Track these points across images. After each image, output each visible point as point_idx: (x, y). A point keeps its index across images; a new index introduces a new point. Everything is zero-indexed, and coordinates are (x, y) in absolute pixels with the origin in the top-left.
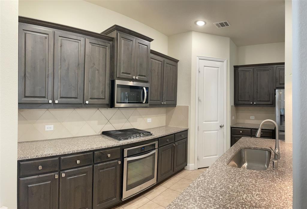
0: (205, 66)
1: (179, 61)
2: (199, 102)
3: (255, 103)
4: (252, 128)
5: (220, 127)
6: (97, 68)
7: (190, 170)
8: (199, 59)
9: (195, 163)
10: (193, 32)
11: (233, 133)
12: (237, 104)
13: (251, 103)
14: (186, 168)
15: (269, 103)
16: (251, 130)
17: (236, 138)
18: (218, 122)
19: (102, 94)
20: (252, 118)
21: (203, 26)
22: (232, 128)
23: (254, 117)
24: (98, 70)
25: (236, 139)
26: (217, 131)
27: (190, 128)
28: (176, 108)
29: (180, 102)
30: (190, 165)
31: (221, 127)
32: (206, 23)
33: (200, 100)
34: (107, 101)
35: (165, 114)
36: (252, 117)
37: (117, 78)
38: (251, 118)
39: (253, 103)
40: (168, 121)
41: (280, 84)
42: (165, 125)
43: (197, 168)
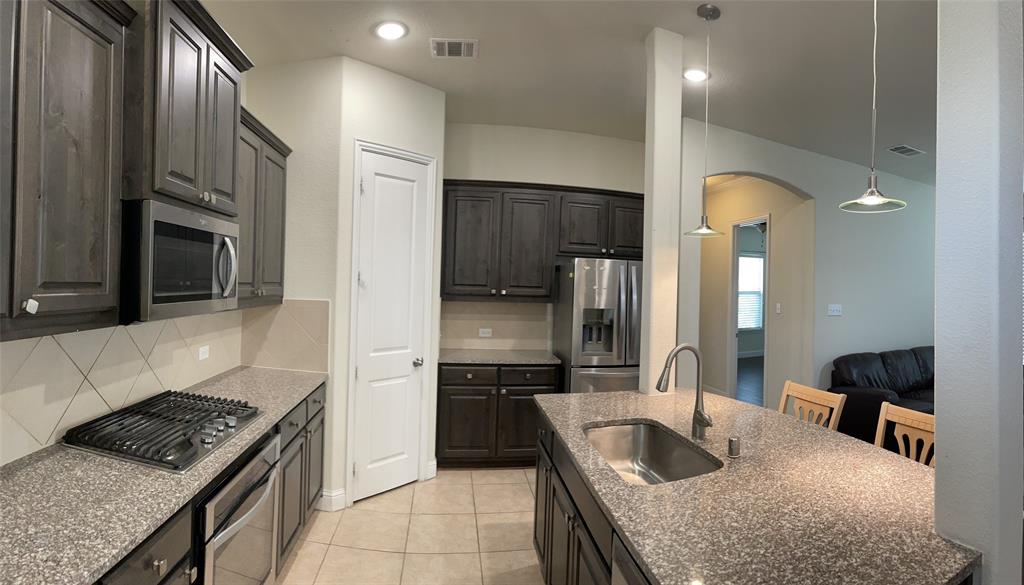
0: (377, 174)
1: (291, 151)
2: (361, 290)
3: (504, 292)
4: (501, 362)
5: (412, 366)
6: (73, 133)
7: (334, 509)
8: (363, 150)
9: (345, 487)
10: (344, 57)
11: (444, 382)
12: (448, 294)
13: (494, 291)
14: (323, 503)
15: (542, 292)
16: (499, 369)
17: (454, 395)
18: (409, 351)
19: (91, 264)
20: (483, 333)
21: (399, 39)
22: (444, 367)
23: (490, 330)
24: (76, 144)
25: (452, 397)
26: (404, 380)
27: (333, 373)
28: (282, 306)
29: (297, 287)
30: (333, 494)
31: (416, 364)
32: (407, 30)
33: (363, 283)
34: (108, 295)
35: (240, 328)
36: (486, 332)
37: (152, 194)
38: (481, 335)
39: (499, 291)
40: (249, 351)
41: (571, 243)
42: (239, 363)
43: (350, 503)
